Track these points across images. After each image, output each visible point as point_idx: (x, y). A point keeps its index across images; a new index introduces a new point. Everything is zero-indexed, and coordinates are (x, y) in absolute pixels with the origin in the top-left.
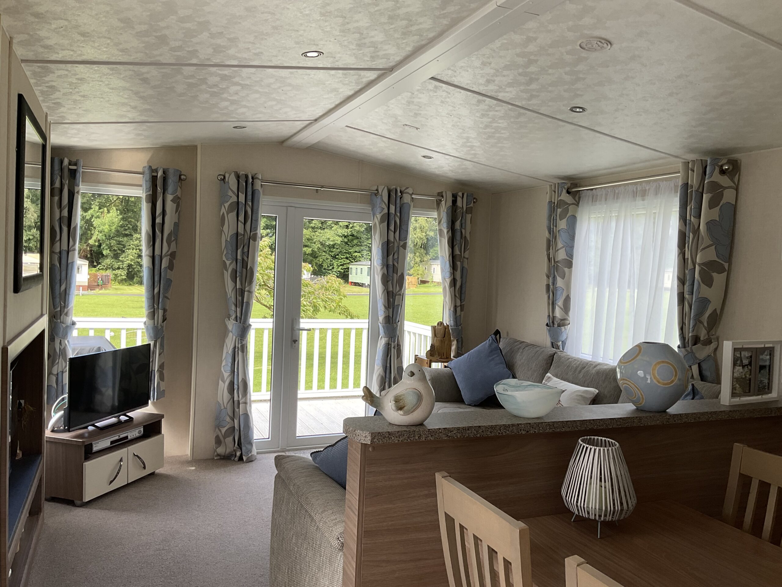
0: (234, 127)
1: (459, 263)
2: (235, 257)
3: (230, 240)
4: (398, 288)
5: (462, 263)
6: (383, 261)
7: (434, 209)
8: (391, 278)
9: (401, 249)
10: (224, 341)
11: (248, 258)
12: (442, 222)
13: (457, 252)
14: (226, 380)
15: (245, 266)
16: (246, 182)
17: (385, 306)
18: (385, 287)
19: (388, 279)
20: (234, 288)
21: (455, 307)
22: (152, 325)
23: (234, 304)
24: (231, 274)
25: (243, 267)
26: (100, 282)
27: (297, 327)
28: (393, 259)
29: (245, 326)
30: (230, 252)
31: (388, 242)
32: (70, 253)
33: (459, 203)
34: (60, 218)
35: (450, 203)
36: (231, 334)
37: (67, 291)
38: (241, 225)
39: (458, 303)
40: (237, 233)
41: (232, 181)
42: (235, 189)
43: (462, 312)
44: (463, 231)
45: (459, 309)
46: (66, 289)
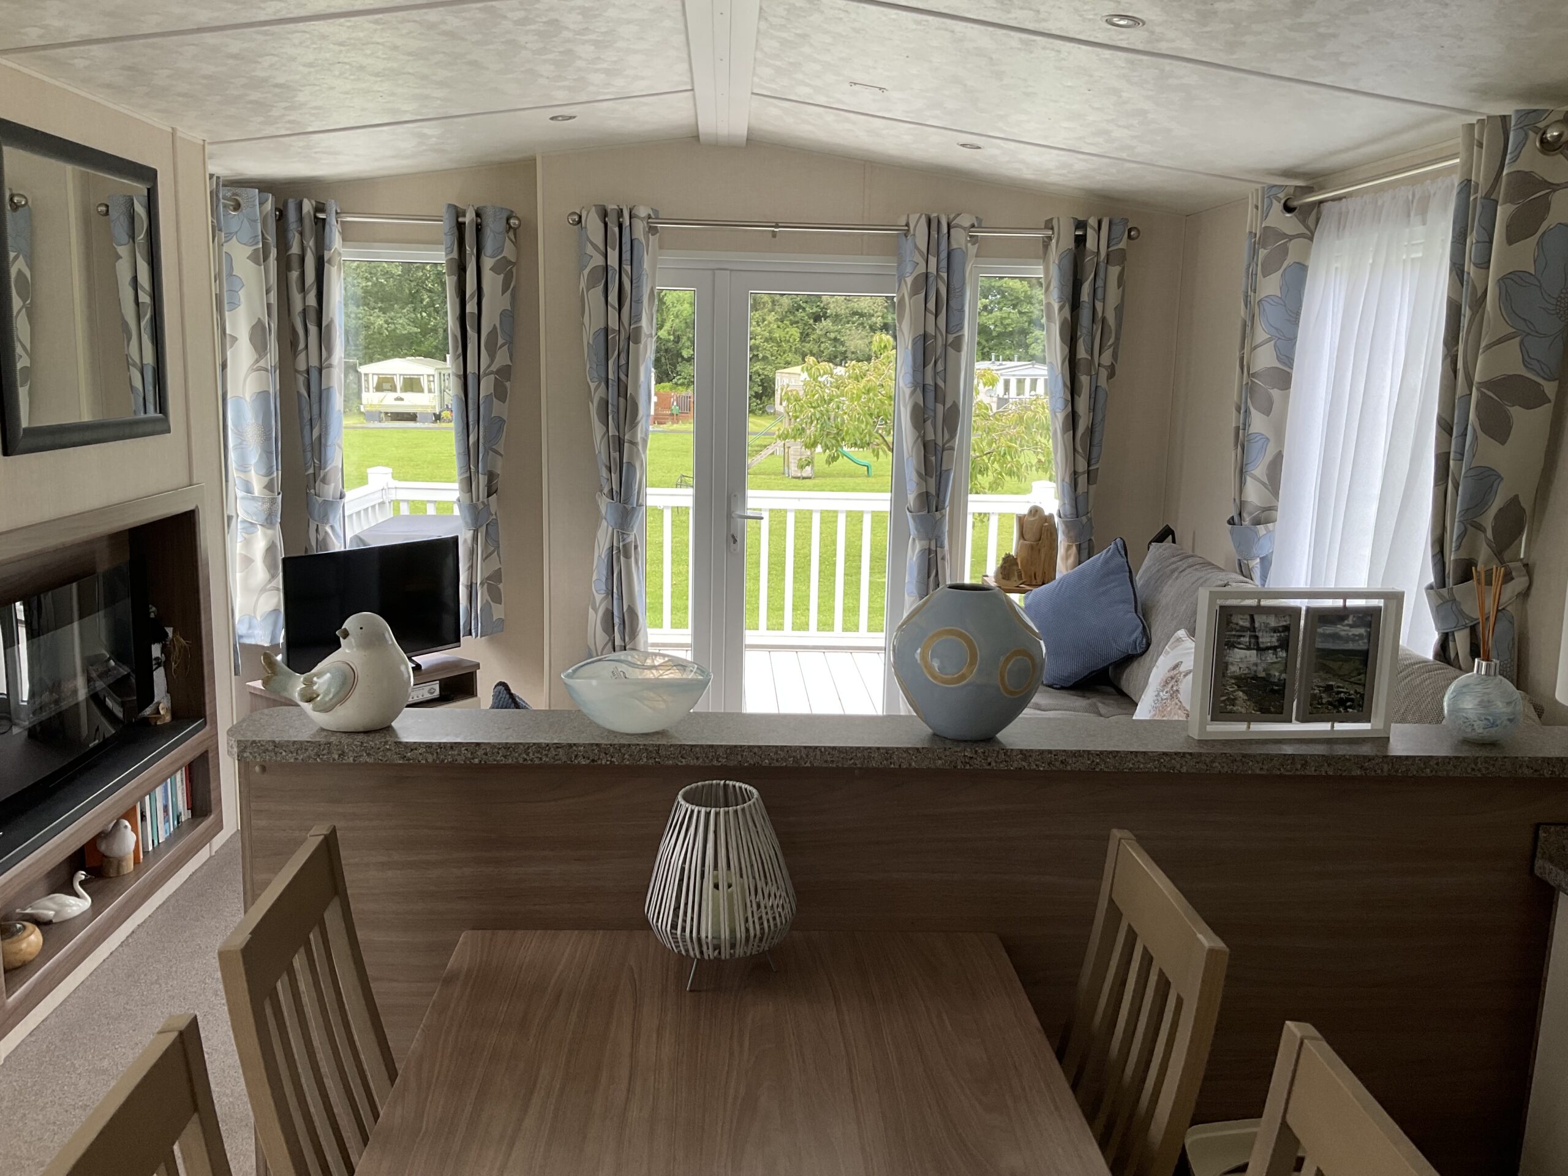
0: (552, 119)
1: (1084, 379)
2: (603, 375)
3: (593, 341)
4: (947, 436)
5: (1094, 378)
6: (914, 376)
7: (1037, 257)
8: (932, 414)
9: (951, 351)
10: (595, 536)
11: (627, 376)
12: (1052, 287)
13: (1082, 353)
14: (600, 606)
15: (622, 393)
16: (620, 226)
17: (919, 474)
18: (919, 432)
19: (926, 416)
20: (604, 434)
21: (1075, 474)
22: (468, 502)
23: (606, 466)
24: (597, 410)
25: (619, 396)
26: (675, 408)
27: (739, 513)
28: (936, 373)
29: (629, 507)
30: (595, 366)
31: (925, 336)
32: (324, 372)
33: (1091, 244)
34: (304, 311)
35: (1068, 243)
36: (604, 523)
37: (323, 440)
38: (613, 314)
39: (1082, 466)
40: (606, 329)
41: (594, 226)
42: (599, 241)
43: (1093, 487)
44: (1099, 306)
45: (1082, 480)
46: (320, 437)
